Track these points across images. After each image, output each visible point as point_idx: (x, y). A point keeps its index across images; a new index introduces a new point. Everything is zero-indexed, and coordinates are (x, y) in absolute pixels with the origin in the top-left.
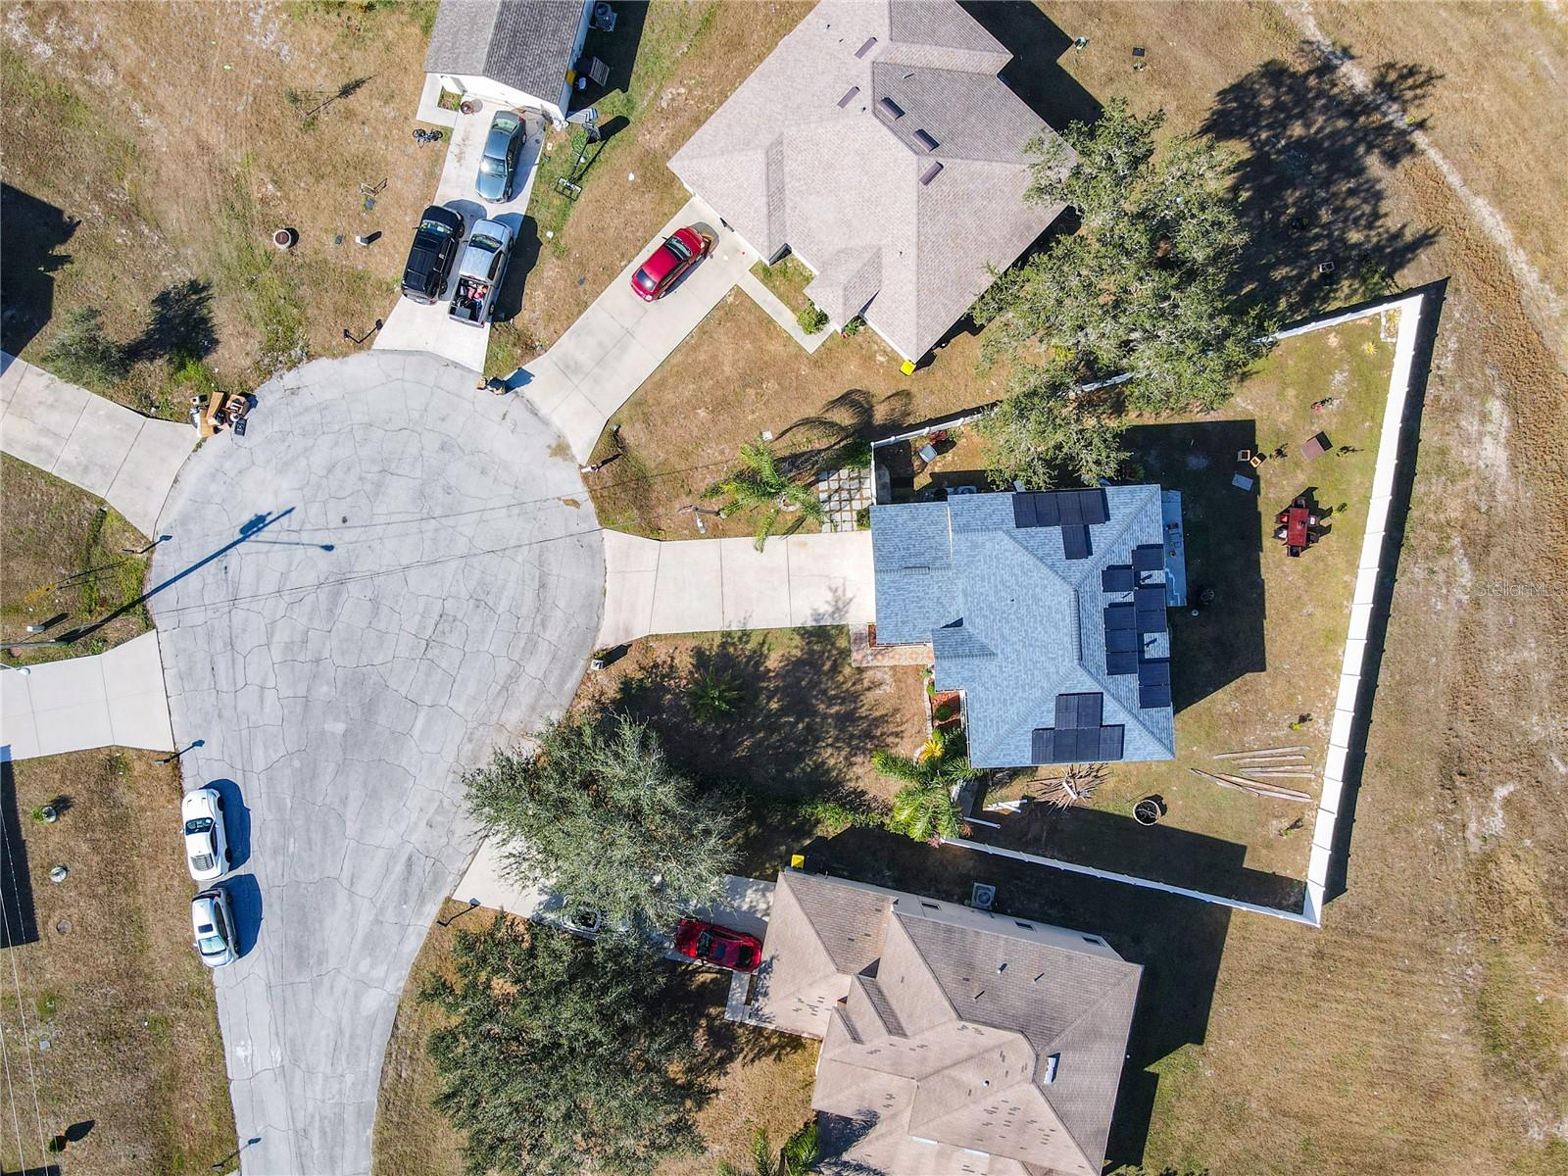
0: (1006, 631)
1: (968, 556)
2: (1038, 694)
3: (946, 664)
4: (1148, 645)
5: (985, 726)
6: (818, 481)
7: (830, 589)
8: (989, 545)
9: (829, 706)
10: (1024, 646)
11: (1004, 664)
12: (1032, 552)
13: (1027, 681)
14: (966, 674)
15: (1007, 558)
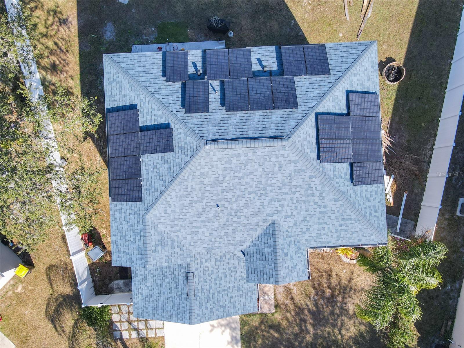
0: (250, 211)
1: (172, 247)
2: (317, 181)
3: (283, 272)
4: (263, 67)
5: (346, 231)
6: (121, 340)
7: (211, 331)
8: (161, 228)
9: (308, 332)
10: (266, 195)
11: (284, 214)
12: (167, 186)
13: (302, 191)
14: (292, 249)
15: (174, 211)
